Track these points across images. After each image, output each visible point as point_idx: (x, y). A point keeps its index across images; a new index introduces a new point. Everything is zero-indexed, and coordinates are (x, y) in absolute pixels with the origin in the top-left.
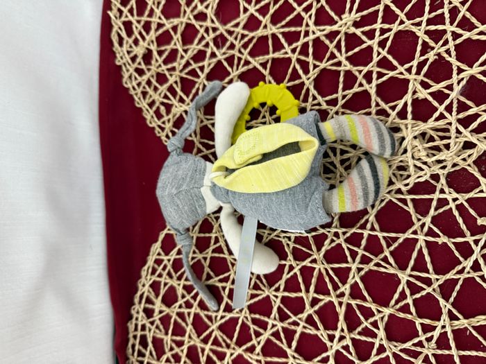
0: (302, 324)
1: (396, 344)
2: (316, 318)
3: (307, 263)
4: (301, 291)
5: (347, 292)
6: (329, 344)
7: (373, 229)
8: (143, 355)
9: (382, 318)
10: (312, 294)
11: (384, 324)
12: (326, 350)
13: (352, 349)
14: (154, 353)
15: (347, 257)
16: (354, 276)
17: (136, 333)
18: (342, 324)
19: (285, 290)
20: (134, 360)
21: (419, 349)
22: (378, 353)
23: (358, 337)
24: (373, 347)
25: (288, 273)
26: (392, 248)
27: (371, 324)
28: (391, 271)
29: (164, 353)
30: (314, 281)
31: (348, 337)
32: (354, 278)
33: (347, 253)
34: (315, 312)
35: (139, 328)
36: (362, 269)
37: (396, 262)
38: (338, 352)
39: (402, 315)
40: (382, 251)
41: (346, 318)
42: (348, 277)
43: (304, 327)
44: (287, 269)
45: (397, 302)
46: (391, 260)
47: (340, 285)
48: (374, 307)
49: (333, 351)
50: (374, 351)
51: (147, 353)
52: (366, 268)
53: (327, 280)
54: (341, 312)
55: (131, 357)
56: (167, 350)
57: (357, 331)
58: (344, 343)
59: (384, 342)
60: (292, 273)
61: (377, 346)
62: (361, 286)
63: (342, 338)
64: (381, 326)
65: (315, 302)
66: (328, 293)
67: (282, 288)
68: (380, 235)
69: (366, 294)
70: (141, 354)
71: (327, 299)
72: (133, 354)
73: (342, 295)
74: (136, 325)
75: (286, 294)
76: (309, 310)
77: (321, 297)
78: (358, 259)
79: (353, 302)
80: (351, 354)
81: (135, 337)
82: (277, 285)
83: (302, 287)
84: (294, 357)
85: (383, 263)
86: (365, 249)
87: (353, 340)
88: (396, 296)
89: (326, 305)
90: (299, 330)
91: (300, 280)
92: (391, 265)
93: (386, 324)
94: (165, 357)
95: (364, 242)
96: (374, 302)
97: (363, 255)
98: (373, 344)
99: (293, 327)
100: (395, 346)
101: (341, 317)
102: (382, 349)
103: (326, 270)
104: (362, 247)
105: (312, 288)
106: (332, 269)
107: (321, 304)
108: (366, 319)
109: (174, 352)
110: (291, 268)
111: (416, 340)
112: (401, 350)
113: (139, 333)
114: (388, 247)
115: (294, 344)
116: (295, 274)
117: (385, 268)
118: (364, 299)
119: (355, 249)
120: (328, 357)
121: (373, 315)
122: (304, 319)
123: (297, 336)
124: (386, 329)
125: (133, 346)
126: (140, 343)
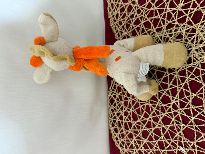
0: (165, 92)
1: (194, 106)
2: (170, 91)
3: (172, 74)
4: (167, 82)
5: (183, 86)
6: (172, 100)
7: (198, 67)
8: (114, 91)
9: (192, 96)
10: (171, 84)
11: (192, 98)
12: (170, 102)
13: (179, 104)
14: (117, 91)
15: (186, 74)
16: (186, 81)
17: (113, 84)
18: (178, 95)
19: (163, 81)
20: (111, 91)
21: (201, 109)
22: (187, 107)
23: (182, 101)
24: (186, 105)
25: (165, 76)
26: (203, 75)
27: (187, 97)
28: (200, 82)
29: (120, 91)
30: (173, 80)
31: (178, 100)
32: (187, 82)
33: (187, 73)
34: (170, 89)
35: (115, 82)
36: (190, 79)
37: (203, 79)
38: (174, 103)
39: (199, 97)
40: (199, 75)
41: (180, 94)
42: (185, 81)
43: (166, 94)
44: (165, 74)
45: (199, 93)
46: (201, 78)
47: (181, 83)
48: (190, 93)
49: (173, 103)
50: (186, 106)
51: (115, 90)
52: (192, 79)
53: (177, 80)
54: (179, 91)
55: (110, 90)
56: (121, 91)
57: (182, 99)
58: (177, 101)
59: (190, 105)
60: (166, 76)
61: (187, 105)
62: (188, 84)
63: (176, 100)
64: (191, 99)
65: (171, 86)
66: (176, 85)
67: (162, 80)
68: (200, 69)
69: (189, 87)
70: (113, 90)
71: (175, 87)
72: (111, 90)
73: (181, 86)
74: (114, 82)
75: (163, 82)
76: (169, 89)
77: (174, 85)
78: (190, 75)
79: (184, 90)
80: (178, 105)
81: (113, 85)
82: (160, 79)
83: (168, 81)
84: (160, 102)
85: (198, 79)
86: (194, 73)
87: (180, 101)
88: (199, 91)
89: (175, 88)
90: (164, 94)
91: (168, 78)
92: (201, 80)
93: (193, 99)
94: (120, 93)
95: (194, 71)
96: (191, 91)
97: (192, 75)
98: (186, 104)
99: (162, 93)
100: (194, 107)
101: (178, 93)
102: (189, 106)
103: (178, 77)
104: (193, 72)
105: (172, 82)
106: (180, 77)
107: (173, 88)
108: (186, 96)
109: (123, 92)
110: (167, 74)
111: (201, 106)
112: (195, 108)
113: (114, 84)
114: (202, 74)
115: (161, 98)
116: (167, 77)
117: (199, 81)
118: (188, 90)
119: (190, 72)
120: (170, 104)
121: (190, 95)
122: (166, 91)
123: (162, 96)
124: (193, 100)
125: (112, 87)
126: (114, 87)
